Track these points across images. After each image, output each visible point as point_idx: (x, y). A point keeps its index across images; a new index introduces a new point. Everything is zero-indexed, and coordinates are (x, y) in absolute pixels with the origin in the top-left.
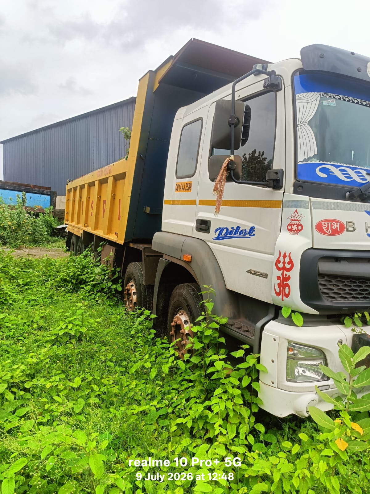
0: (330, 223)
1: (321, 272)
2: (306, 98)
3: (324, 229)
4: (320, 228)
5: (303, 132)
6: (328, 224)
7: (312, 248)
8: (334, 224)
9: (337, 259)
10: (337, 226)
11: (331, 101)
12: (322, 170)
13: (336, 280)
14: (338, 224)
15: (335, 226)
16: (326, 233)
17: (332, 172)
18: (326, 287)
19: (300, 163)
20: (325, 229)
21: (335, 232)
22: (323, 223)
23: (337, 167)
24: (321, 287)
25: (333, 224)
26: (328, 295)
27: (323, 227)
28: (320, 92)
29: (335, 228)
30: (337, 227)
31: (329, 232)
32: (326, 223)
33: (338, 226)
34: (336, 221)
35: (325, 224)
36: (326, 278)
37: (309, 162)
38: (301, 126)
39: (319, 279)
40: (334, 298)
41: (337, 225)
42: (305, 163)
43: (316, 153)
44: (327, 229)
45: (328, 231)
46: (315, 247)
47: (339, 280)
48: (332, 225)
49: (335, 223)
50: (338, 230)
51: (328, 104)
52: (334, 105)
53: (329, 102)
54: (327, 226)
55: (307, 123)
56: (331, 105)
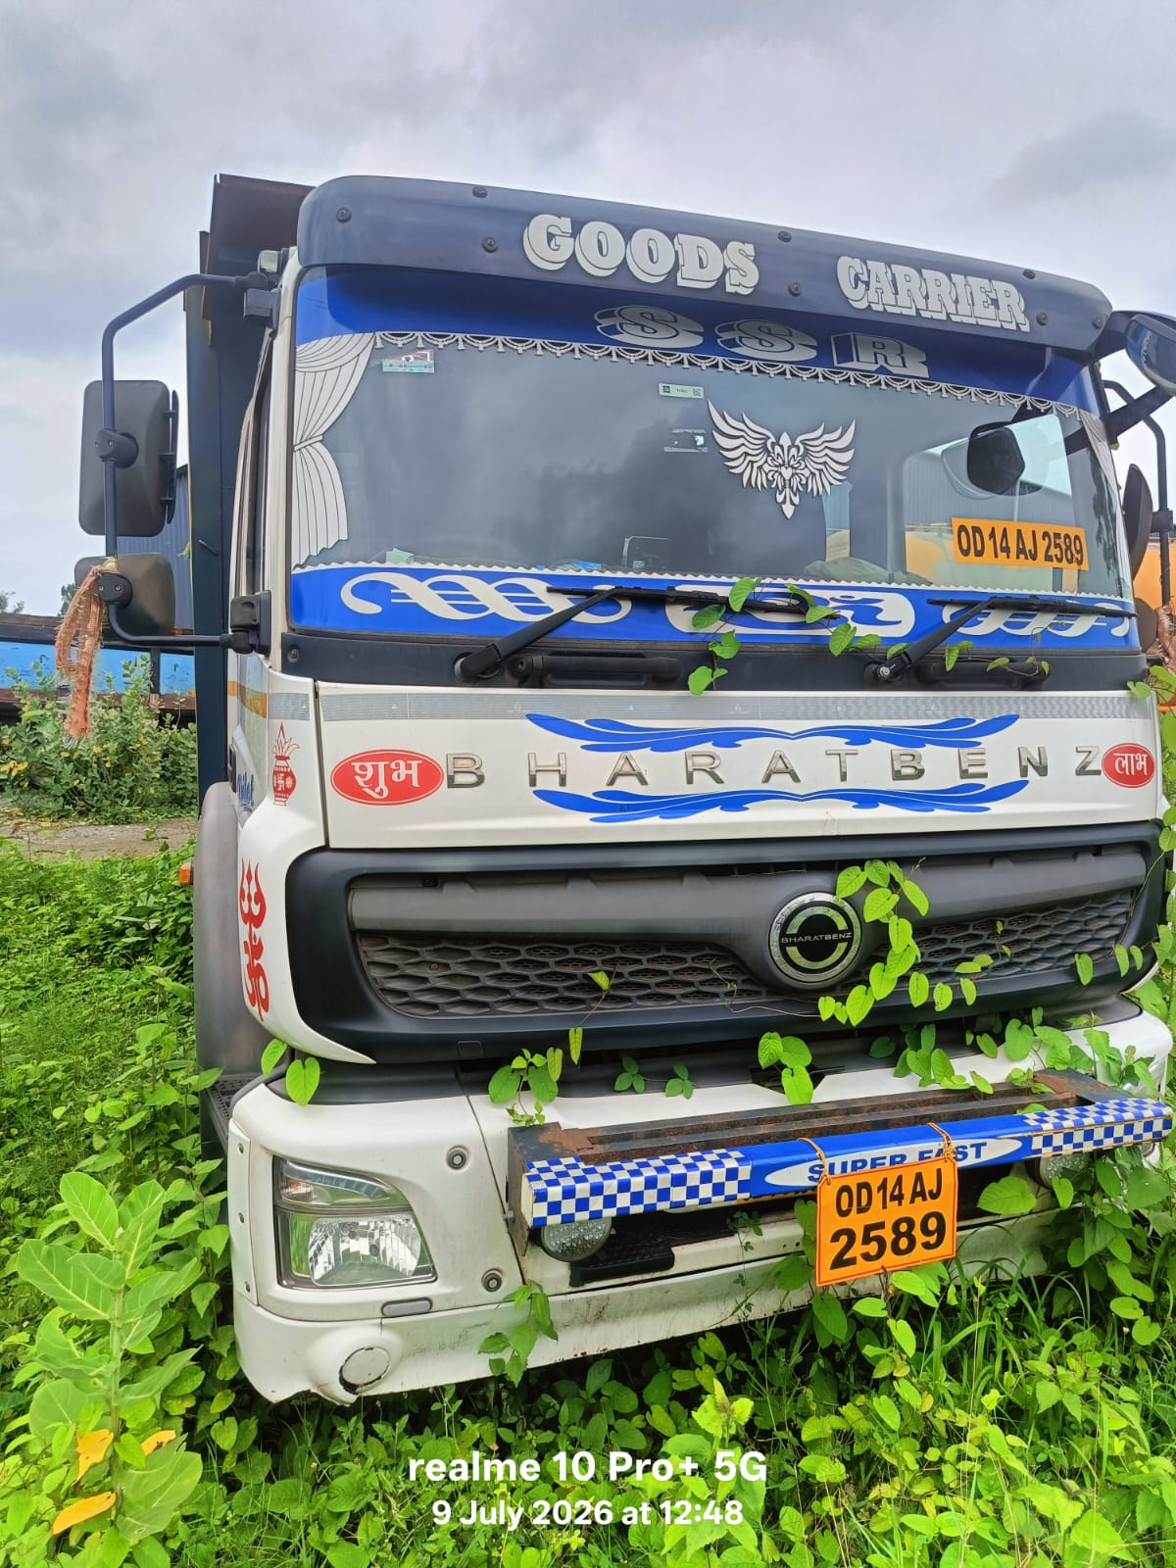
0: (381, 765)
1: (358, 925)
2: (325, 355)
3: (362, 784)
4: (346, 781)
5: (306, 471)
6: (375, 768)
7: (326, 848)
8: (397, 765)
9: (433, 881)
10: (409, 772)
11: (415, 358)
12: (363, 591)
13: (431, 948)
14: (414, 764)
15: (403, 772)
16: (372, 798)
17: (404, 596)
18: (397, 973)
19: (298, 571)
20: (365, 782)
21: (401, 793)
22: (357, 765)
23: (420, 575)
24: (375, 973)
25: (393, 766)
26: (407, 999)
27: (357, 778)
28: (374, 331)
29: (403, 778)
30: (409, 777)
31: (381, 793)
32: (368, 765)
33: (414, 772)
34: (407, 757)
35: (363, 768)
36: (393, 943)
37: (322, 567)
38: (304, 450)
39: (364, 948)
40: (434, 1006)
41: (409, 767)
42: (309, 569)
43: (344, 536)
44: (373, 782)
45: (378, 790)
46: (333, 845)
47: (445, 949)
48: (389, 771)
49: (402, 764)
50: (415, 783)
51: (400, 370)
52: (426, 371)
53: (408, 360)
54: (370, 773)
55: (321, 438)
56: (416, 370)
